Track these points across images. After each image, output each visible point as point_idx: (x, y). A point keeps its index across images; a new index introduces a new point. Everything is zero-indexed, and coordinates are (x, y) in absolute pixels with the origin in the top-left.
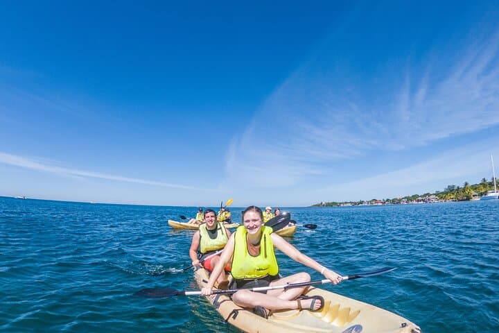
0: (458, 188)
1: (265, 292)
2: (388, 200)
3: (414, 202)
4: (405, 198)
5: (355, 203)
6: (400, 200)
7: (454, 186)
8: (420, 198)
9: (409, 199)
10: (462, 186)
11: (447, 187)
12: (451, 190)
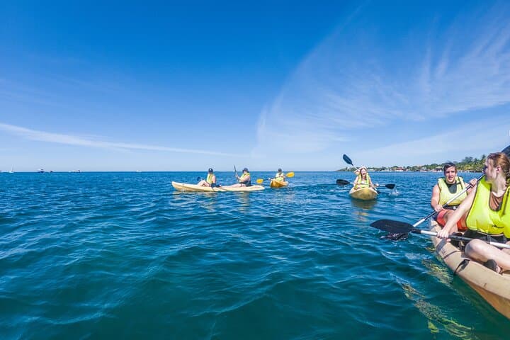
0: (476, 160)
1: (501, 249)
2: (408, 168)
3: (433, 171)
4: (425, 166)
5: (378, 169)
6: (420, 168)
7: (471, 158)
8: (439, 167)
9: (428, 167)
10: (479, 158)
11: (464, 158)
12: (468, 161)
